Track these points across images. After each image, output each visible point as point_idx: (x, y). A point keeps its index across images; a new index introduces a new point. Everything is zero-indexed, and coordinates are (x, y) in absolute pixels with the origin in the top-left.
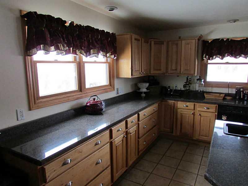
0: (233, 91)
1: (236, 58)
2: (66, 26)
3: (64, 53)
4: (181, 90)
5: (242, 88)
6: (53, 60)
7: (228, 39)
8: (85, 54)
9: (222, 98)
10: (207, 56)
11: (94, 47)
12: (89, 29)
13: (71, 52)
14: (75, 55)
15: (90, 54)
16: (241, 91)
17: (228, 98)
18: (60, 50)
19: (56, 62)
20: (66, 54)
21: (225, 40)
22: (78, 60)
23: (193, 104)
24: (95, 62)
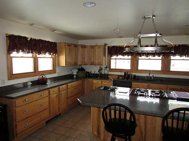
0: (123, 74)
1: (124, 56)
2: (28, 40)
3: (27, 53)
4: (97, 74)
5: (127, 72)
6: (21, 56)
7: (119, 46)
8: (38, 54)
9: (117, 78)
10: (110, 55)
11: (43, 50)
12: (40, 41)
13: (30, 52)
14: (33, 54)
15: (41, 53)
16: (126, 74)
17: (120, 78)
18: (24, 52)
19: (22, 57)
20: (28, 53)
21: (118, 46)
22: (34, 56)
23: (101, 81)
24: (44, 57)
